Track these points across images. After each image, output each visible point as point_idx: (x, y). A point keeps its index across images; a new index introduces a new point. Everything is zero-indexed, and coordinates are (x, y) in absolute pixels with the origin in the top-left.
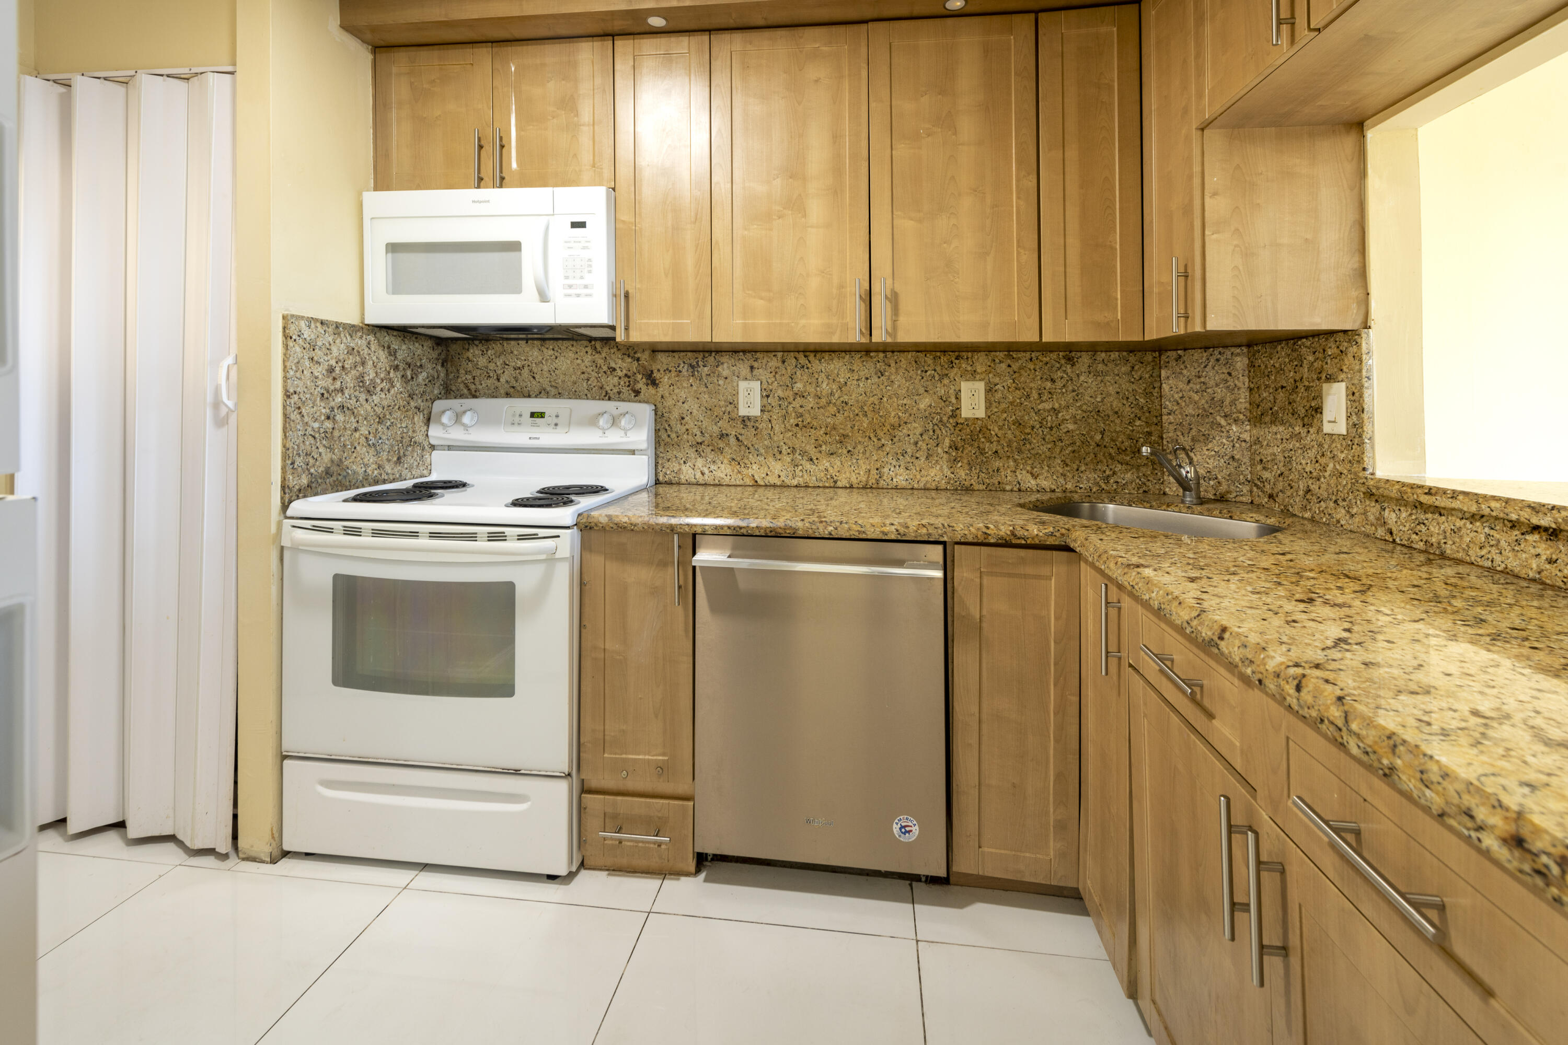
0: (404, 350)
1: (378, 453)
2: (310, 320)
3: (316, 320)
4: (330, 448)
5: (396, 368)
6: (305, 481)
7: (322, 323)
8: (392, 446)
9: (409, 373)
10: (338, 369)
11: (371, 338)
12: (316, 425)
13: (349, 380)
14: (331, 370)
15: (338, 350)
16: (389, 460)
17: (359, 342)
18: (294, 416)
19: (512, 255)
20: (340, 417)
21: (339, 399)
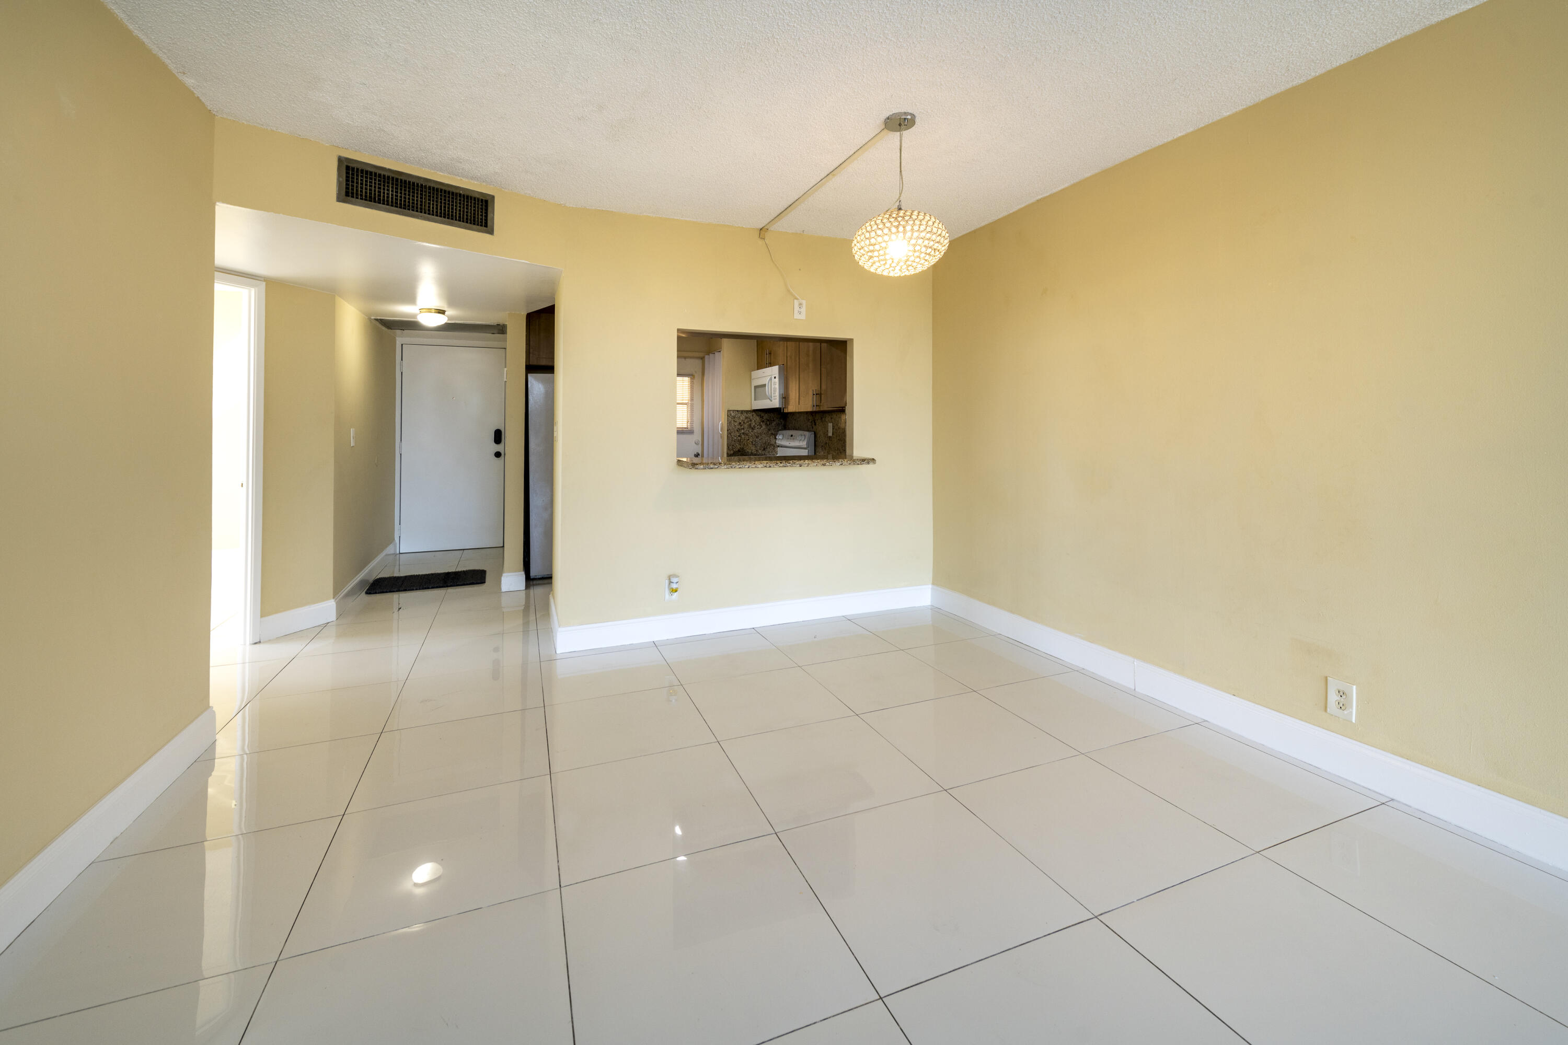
0: (766, 416)
1: (756, 447)
2: (733, 411)
3: (735, 411)
4: (740, 445)
5: (763, 422)
6: (732, 452)
7: (737, 411)
8: (761, 445)
9: (768, 423)
10: (742, 423)
11: (754, 413)
12: (735, 438)
13: (746, 426)
14: (740, 423)
15: (743, 417)
16: (760, 449)
17: (750, 415)
18: (729, 436)
19: (763, 389)
20: (743, 436)
21: (743, 431)
